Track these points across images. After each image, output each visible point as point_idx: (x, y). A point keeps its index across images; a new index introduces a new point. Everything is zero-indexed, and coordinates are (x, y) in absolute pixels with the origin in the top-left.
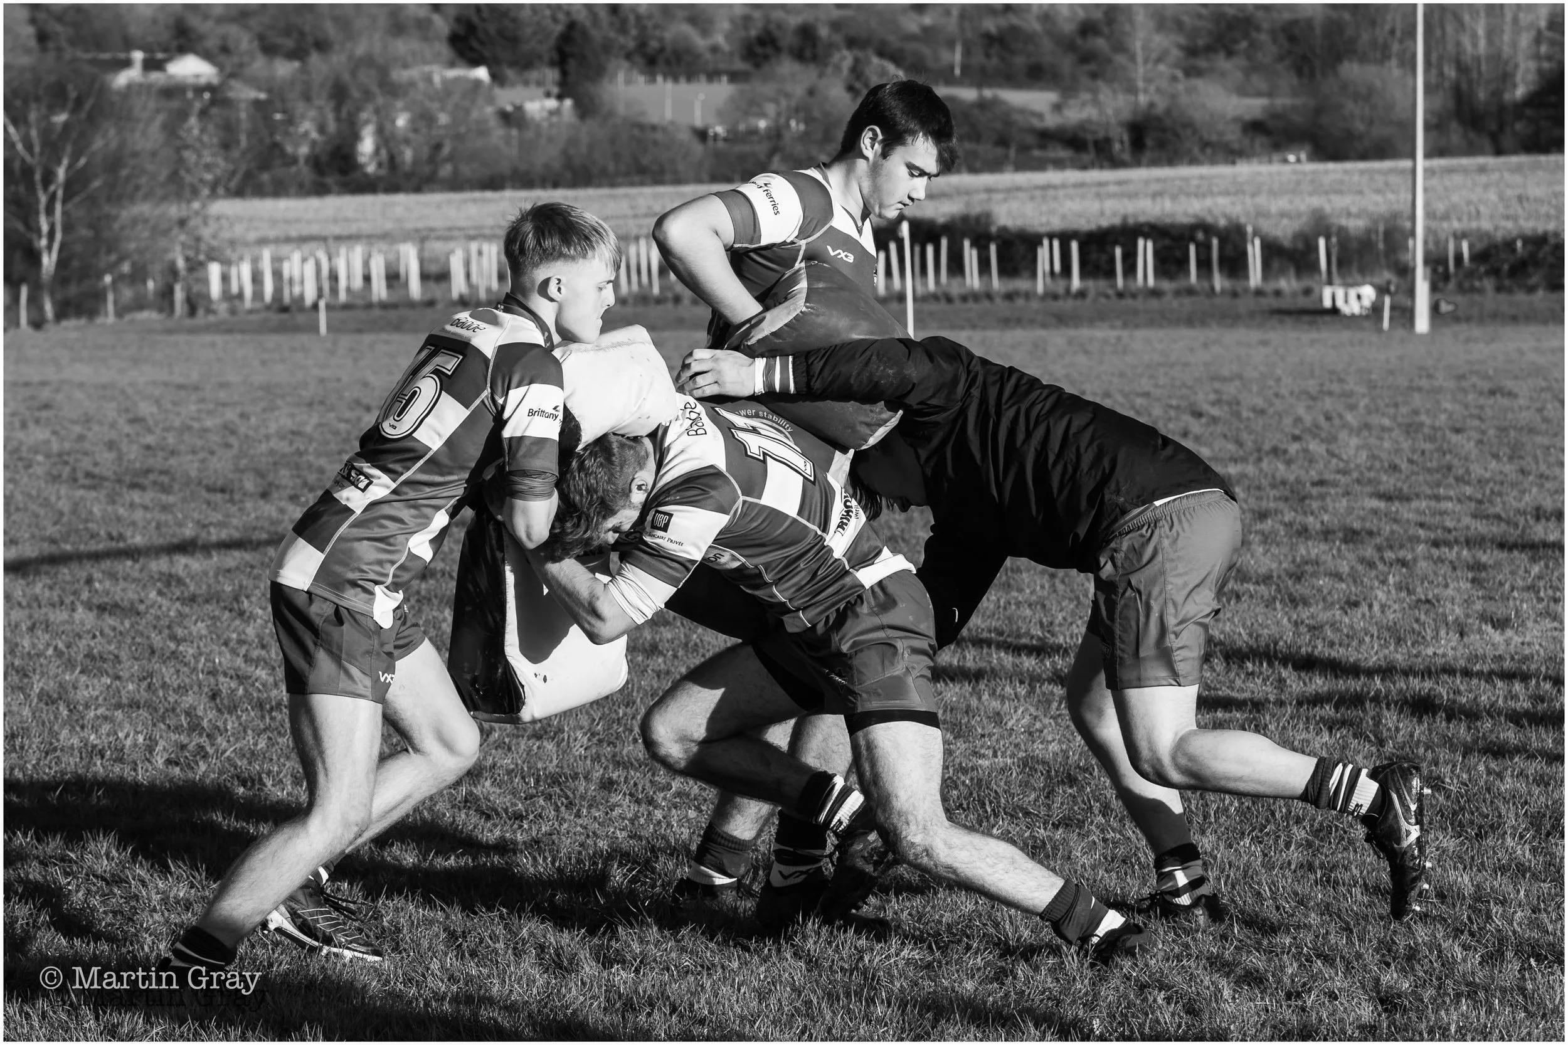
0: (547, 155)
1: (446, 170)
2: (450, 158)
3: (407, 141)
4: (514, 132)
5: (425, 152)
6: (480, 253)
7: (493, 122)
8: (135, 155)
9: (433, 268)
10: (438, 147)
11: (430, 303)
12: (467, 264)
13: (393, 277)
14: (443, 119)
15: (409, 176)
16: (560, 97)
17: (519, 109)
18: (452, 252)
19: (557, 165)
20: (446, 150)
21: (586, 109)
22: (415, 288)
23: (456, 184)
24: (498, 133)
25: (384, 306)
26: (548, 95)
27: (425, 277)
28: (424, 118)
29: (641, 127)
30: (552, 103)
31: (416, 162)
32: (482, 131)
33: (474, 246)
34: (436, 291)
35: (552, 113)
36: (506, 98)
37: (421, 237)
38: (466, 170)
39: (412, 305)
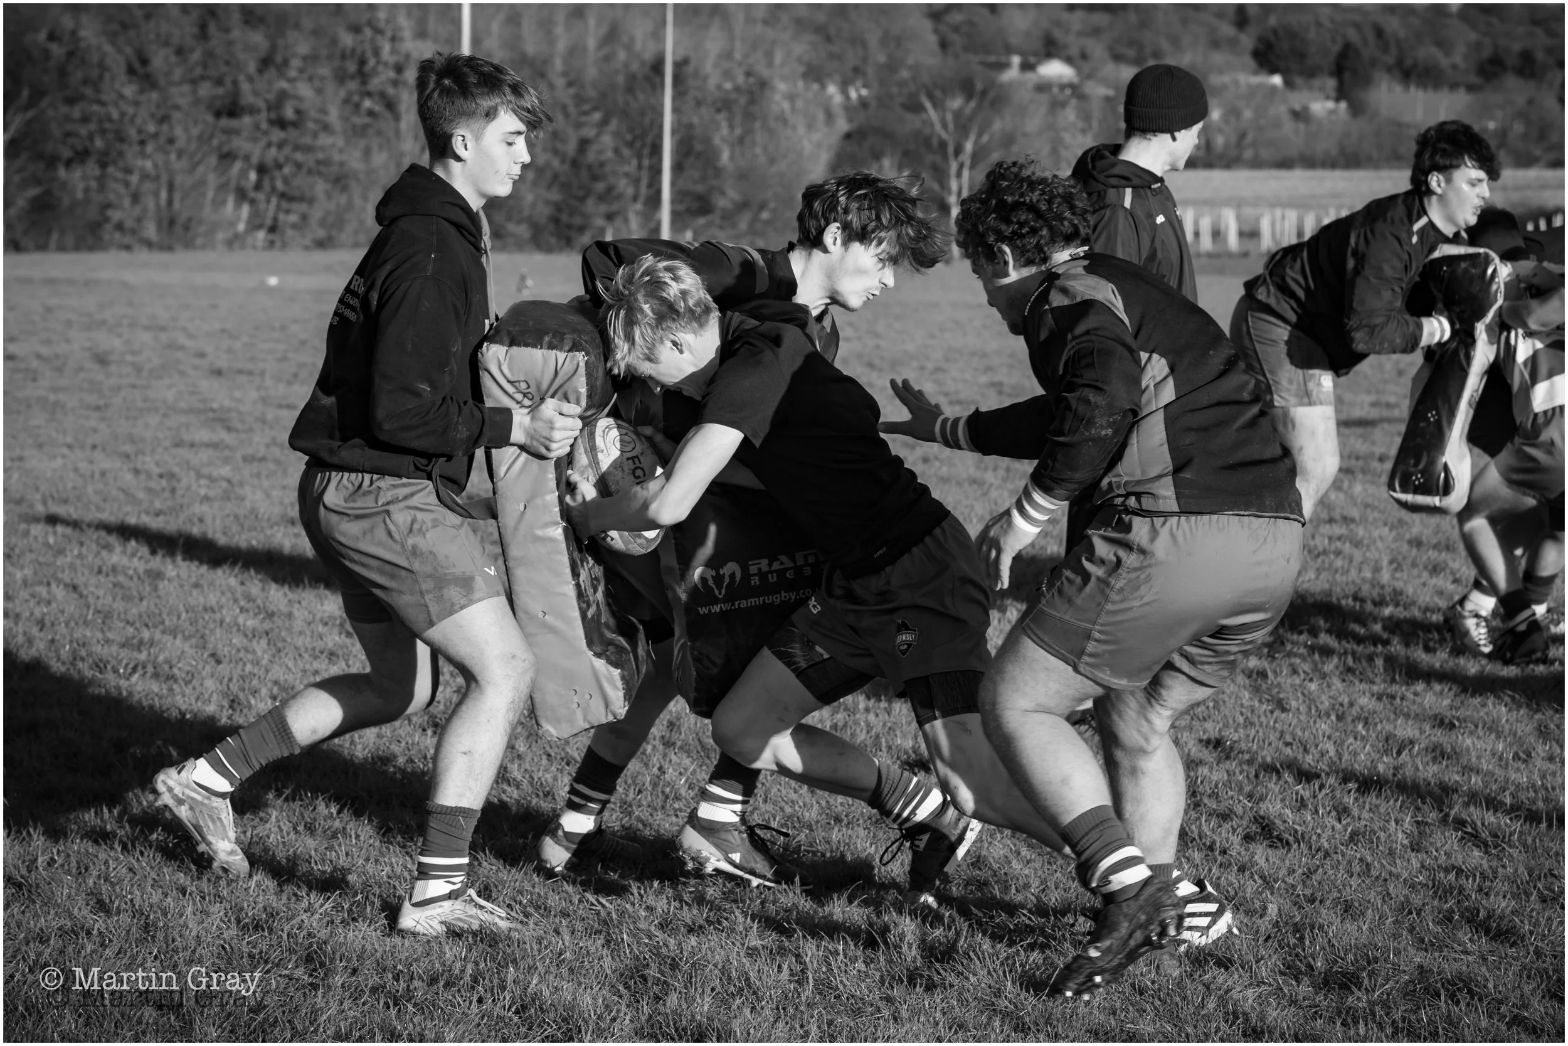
0: (1326, 145)
1: (1248, 154)
2: (1254, 144)
3: (1220, 131)
4: (1302, 126)
5: (1233, 139)
6: (1283, 217)
7: (1286, 119)
8: (1025, 135)
9: (1246, 228)
10: (1242, 136)
11: (1245, 255)
12: (1273, 224)
13: (1217, 234)
14: (1248, 114)
15: (1221, 157)
16: (1338, 100)
17: (1306, 109)
18: (1262, 215)
19: (1334, 152)
20: (1249, 138)
21: (1357, 109)
22: (1233, 241)
23: (1257, 164)
24: (1289, 126)
25: (1209, 255)
26: (1328, 98)
27: (1241, 234)
28: (1233, 112)
29: (1399, 125)
30: (1330, 105)
31: (1226, 145)
32: (1277, 124)
33: (1278, 212)
34: (1250, 245)
35: (1332, 112)
36: (1297, 99)
37: (1238, 204)
38: (1265, 154)
39: (1230, 255)
